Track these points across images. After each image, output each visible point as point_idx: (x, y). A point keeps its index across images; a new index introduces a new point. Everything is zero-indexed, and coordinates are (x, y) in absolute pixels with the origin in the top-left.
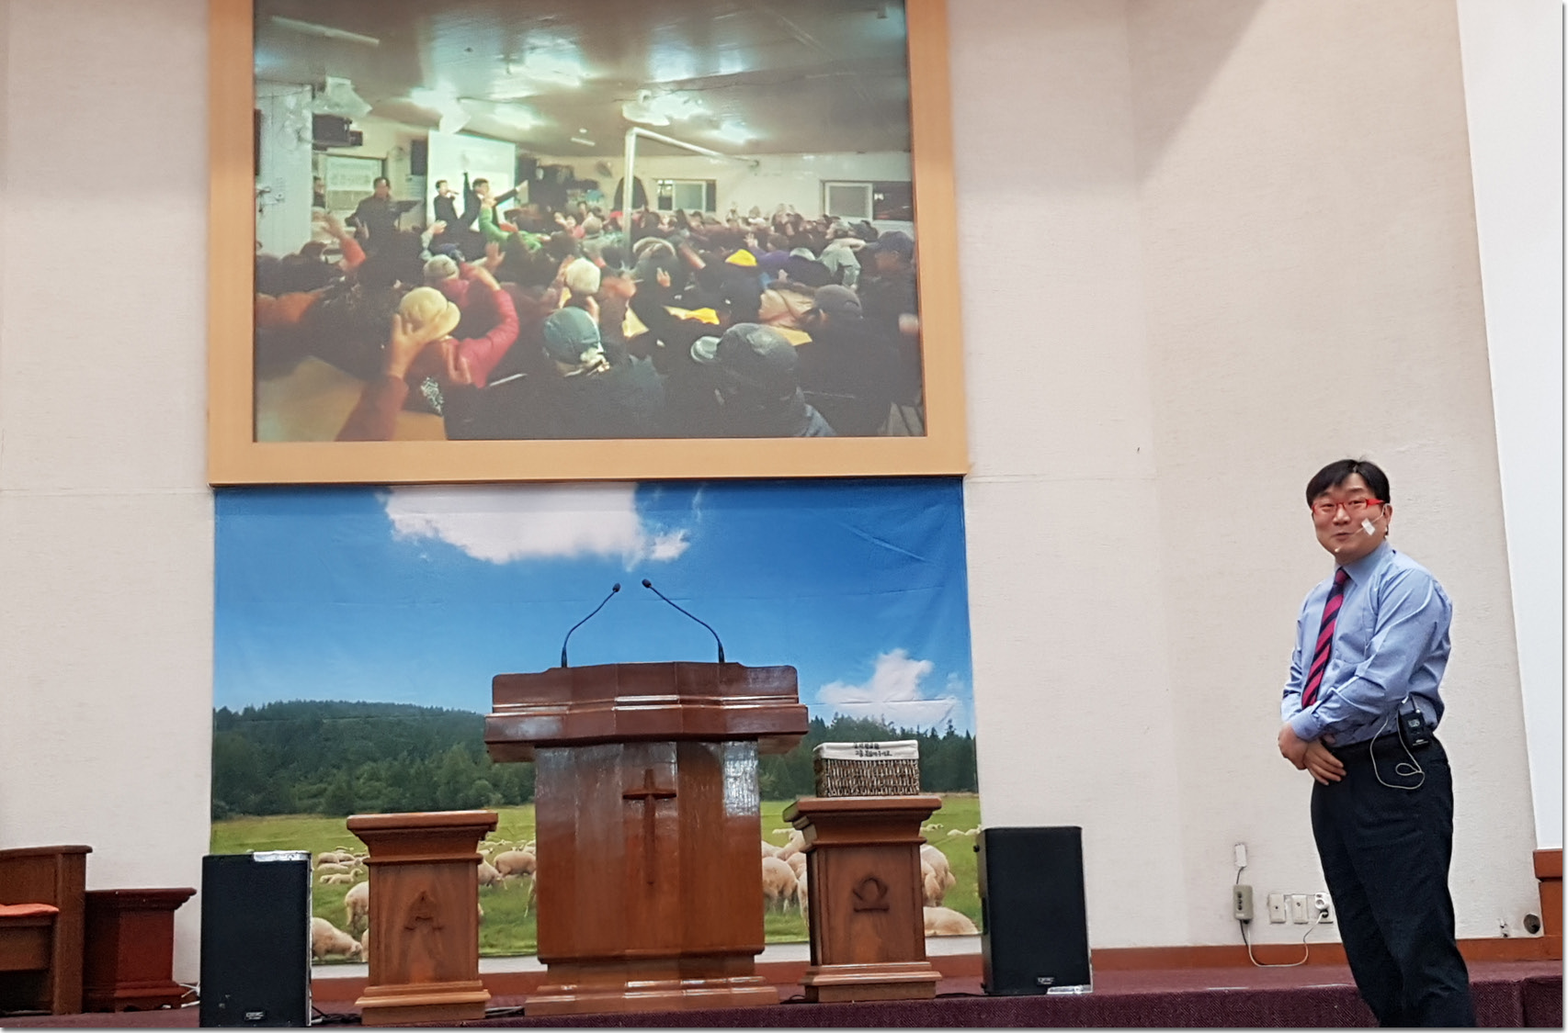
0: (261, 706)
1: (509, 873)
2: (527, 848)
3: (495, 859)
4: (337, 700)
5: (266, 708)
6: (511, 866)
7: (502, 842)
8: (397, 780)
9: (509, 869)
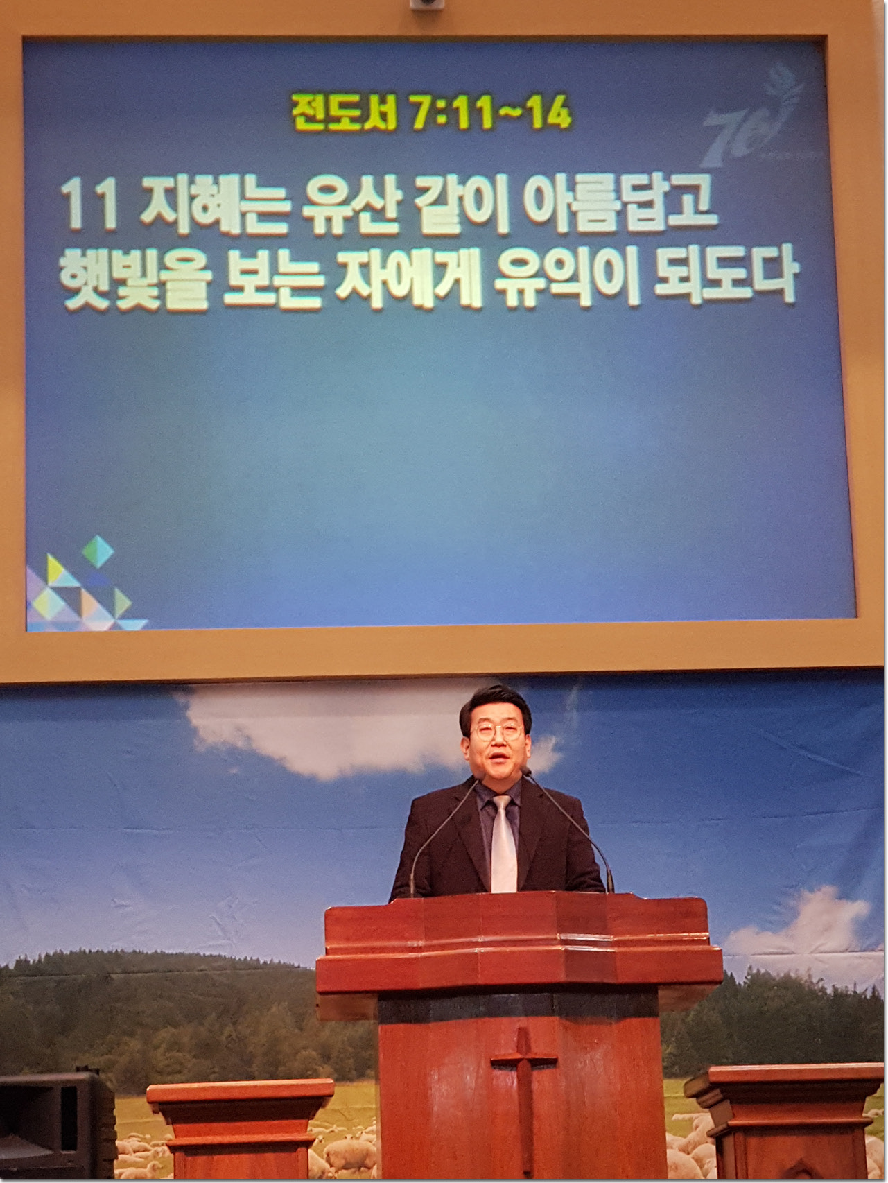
0: (37, 959)
1: (344, 1168)
2: (365, 1136)
3: (326, 1150)
4: (130, 950)
5: (43, 960)
6: (345, 1159)
7: (334, 1128)
8: (206, 1049)
9: (343, 1162)
